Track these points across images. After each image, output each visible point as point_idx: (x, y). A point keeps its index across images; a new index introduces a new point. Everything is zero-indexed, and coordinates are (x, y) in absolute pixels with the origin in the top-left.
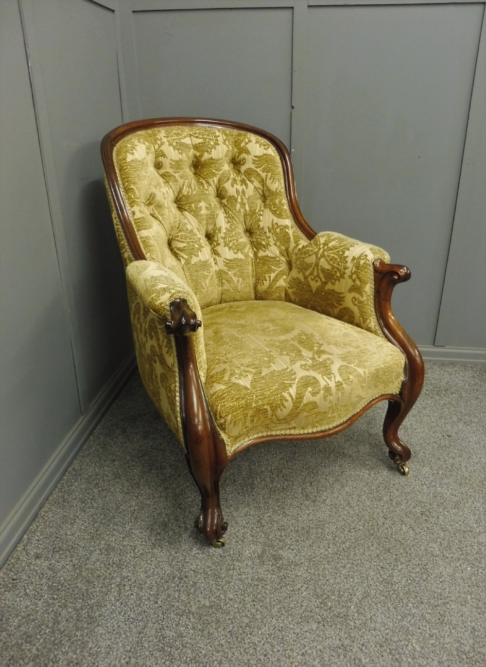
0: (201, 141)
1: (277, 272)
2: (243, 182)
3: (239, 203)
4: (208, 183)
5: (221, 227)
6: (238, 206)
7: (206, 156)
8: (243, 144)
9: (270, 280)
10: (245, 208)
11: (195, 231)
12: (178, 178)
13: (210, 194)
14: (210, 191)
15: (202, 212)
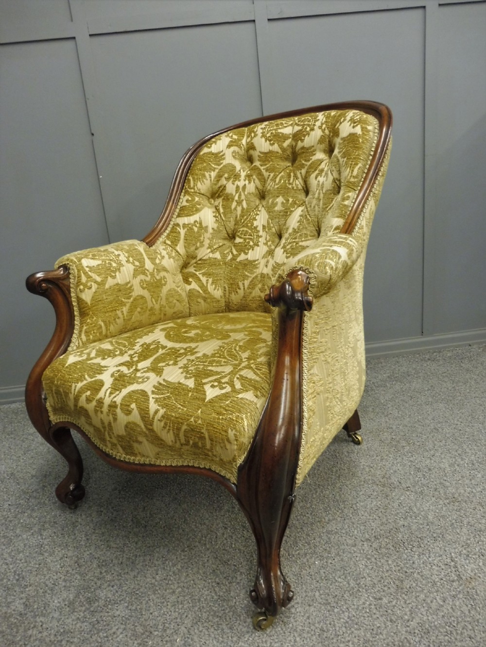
2: (326, 173)
3: (316, 198)
4: (295, 176)
5: (289, 226)
7: (300, 145)
10: (319, 205)
11: (260, 228)
12: (264, 171)
13: (293, 188)
14: (294, 185)
15: (276, 209)
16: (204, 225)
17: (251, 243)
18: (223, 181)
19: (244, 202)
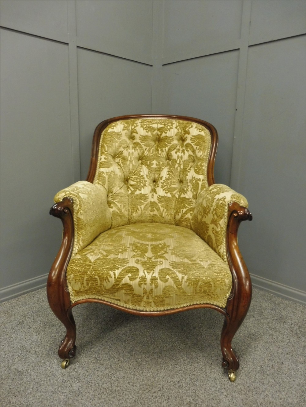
0: (163, 126)
1: (188, 208)
2: (183, 151)
3: (178, 163)
4: (162, 150)
5: (163, 177)
6: (177, 165)
7: (164, 135)
8: (187, 129)
9: (182, 213)
10: (181, 167)
11: (145, 176)
12: (143, 146)
13: (161, 157)
14: (162, 155)
15: (153, 166)
16: (116, 173)
17: (142, 185)
18: (121, 149)
19: (134, 161)
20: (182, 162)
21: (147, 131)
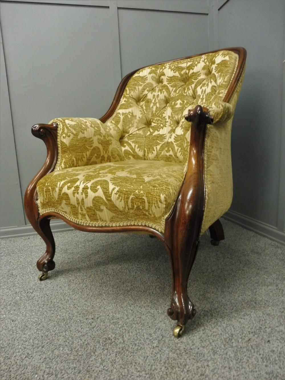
0: (191, 63)
2: (207, 84)
3: (201, 98)
6: (200, 101)
7: (191, 72)
8: (214, 59)
11: (167, 118)
12: (170, 87)
13: (187, 95)
14: (187, 93)
15: (177, 107)
17: (162, 125)
18: (146, 92)
19: (158, 103)
20: (204, 96)
21: (175, 71)
